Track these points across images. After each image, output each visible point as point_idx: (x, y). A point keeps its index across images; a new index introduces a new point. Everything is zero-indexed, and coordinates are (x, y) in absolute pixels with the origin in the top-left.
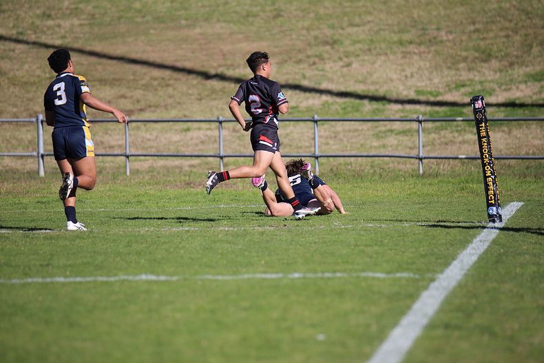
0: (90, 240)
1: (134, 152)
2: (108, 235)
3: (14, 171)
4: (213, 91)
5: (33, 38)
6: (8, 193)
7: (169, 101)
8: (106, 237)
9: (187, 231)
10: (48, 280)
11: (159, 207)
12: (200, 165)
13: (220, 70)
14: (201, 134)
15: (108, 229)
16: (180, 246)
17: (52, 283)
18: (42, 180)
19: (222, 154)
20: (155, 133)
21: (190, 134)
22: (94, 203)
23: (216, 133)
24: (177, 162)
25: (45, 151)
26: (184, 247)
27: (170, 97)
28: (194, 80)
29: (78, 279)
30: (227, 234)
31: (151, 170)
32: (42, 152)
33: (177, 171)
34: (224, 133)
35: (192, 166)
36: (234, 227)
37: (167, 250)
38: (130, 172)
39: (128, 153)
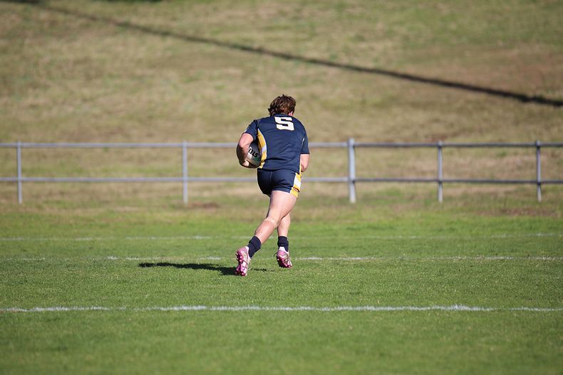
0: (401, 269)
1: (446, 177)
2: (419, 263)
3: (325, 197)
4: (531, 115)
5: (345, 60)
6: (319, 219)
7: (484, 125)
8: (417, 265)
9: (502, 260)
10: (359, 308)
11: (472, 235)
12: (516, 192)
13: (539, 93)
14: (518, 159)
15: (420, 257)
16: (495, 276)
17: (362, 311)
18: (353, 207)
19: (540, 179)
20: (469, 159)
21: (505, 160)
22: (405, 230)
23: (533, 158)
24: (491, 188)
25: (356, 175)
26: (498, 277)
27: (486, 120)
28: (511, 103)
29: (389, 308)
30: (544, 263)
31: (465, 196)
32: (353, 176)
33: (492, 198)
34: (542, 158)
35: (508, 193)
36: (552, 257)
37: (480, 280)
38: (444, 198)
39: (441, 178)
